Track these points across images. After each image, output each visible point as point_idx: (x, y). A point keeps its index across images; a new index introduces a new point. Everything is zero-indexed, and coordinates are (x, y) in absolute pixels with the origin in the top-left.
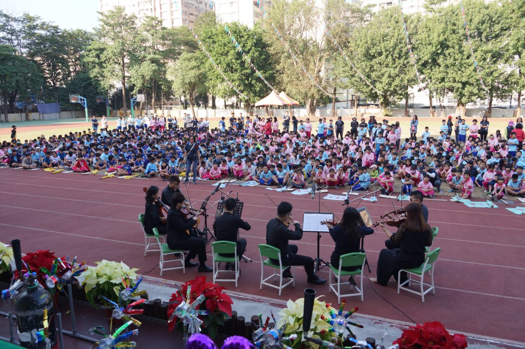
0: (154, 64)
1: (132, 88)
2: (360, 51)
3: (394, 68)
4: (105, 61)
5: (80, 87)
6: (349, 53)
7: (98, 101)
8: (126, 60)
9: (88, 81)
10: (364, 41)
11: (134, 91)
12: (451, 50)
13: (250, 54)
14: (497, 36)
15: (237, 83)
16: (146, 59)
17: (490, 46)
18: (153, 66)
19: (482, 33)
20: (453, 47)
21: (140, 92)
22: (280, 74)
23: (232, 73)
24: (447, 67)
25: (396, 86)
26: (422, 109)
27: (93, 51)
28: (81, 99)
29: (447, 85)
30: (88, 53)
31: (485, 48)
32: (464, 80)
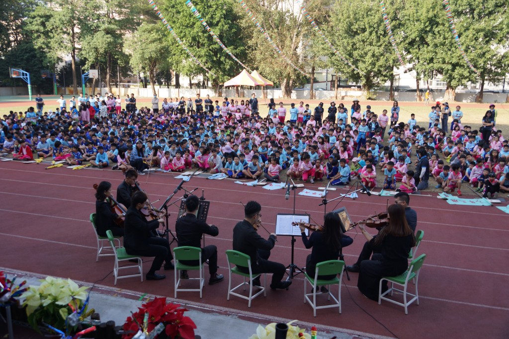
0: (109, 36)
1: (83, 62)
2: (341, 27)
3: (378, 46)
4: (51, 30)
5: (22, 59)
6: (330, 29)
7: (44, 76)
8: (77, 30)
9: (32, 53)
10: (345, 16)
11: (86, 66)
12: (441, 27)
13: (219, 27)
14: (490, 13)
15: (204, 60)
16: (100, 29)
17: (482, 24)
18: (107, 38)
19: (474, 10)
20: (444, 25)
21: (93, 67)
22: (253, 50)
23: (198, 48)
24: (436, 46)
25: (381, 66)
26: (407, 93)
27: (38, 18)
28: (23, 74)
29: (436, 66)
30: (31, 20)
31: (477, 26)
32: (454, 61)
